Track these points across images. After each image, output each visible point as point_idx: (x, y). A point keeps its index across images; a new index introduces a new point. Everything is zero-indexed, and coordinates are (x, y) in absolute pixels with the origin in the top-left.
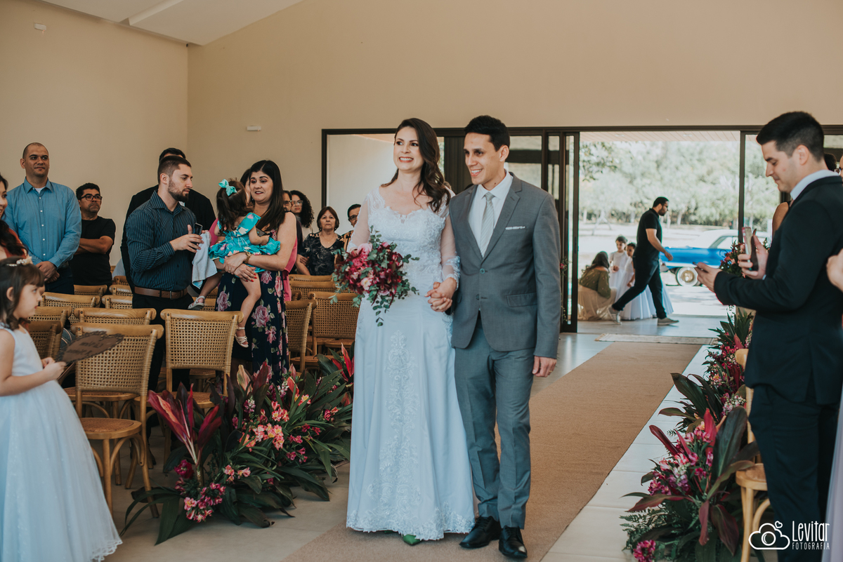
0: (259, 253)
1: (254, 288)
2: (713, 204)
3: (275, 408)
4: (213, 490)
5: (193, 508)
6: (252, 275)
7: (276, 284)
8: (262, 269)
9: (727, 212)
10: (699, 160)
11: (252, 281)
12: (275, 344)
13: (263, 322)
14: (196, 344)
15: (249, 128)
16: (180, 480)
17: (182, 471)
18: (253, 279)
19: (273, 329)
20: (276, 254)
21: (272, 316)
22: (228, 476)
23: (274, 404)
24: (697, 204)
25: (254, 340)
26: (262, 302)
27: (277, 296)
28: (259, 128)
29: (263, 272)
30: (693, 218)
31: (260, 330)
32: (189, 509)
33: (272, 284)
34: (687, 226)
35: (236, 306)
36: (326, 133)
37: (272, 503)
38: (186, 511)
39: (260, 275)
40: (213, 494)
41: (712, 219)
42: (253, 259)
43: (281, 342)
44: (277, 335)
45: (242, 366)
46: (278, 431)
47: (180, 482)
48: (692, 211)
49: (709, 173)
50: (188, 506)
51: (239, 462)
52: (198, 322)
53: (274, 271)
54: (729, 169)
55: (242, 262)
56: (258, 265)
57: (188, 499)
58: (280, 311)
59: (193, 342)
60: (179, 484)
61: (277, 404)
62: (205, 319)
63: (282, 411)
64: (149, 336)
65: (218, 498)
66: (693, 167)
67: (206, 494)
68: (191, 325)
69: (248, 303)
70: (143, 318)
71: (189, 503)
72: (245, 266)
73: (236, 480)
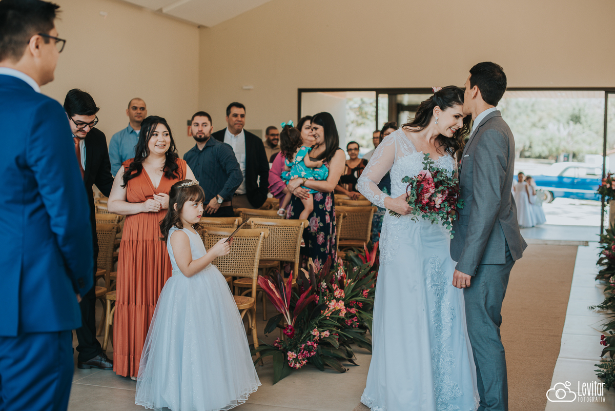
0: (312, 178)
1: (309, 203)
2: (544, 144)
3: (335, 288)
4: (309, 346)
5: (294, 359)
6: (306, 195)
7: (326, 202)
8: (316, 191)
9: (554, 149)
10: (532, 111)
11: (306, 199)
12: (324, 245)
13: (315, 228)
14: (273, 243)
15: (245, 87)
16: (277, 339)
17: (288, 332)
18: (307, 198)
19: (322, 234)
20: (326, 180)
21: (321, 225)
22: (315, 336)
23: (334, 286)
24: (531, 143)
25: (310, 242)
26: (315, 214)
27: (326, 211)
28: (251, 87)
29: (317, 193)
30: (527, 154)
31: (314, 235)
32: (291, 360)
33: (323, 202)
34: (523, 159)
35: (296, 216)
36: (301, 91)
37: (343, 356)
38: (289, 361)
39: (314, 195)
40: (309, 349)
41: (543, 155)
42: (308, 183)
43: (329, 243)
44: (325, 238)
45: (311, 258)
46: (341, 304)
47: (277, 341)
48: (527, 148)
49: (540, 120)
50: (290, 358)
51: (321, 326)
52: (273, 227)
53: (325, 193)
54: (554, 118)
55: (299, 185)
56: (312, 187)
57: (290, 352)
58: (329, 221)
59: (270, 241)
60: (276, 342)
61: (336, 286)
62: (279, 225)
63: (340, 290)
64: (258, 237)
65: (313, 352)
66: (528, 115)
67: (304, 349)
68: (273, 229)
69: (304, 214)
70: (233, 224)
71: (291, 355)
72: (300, 189)
73: (320, 339)
